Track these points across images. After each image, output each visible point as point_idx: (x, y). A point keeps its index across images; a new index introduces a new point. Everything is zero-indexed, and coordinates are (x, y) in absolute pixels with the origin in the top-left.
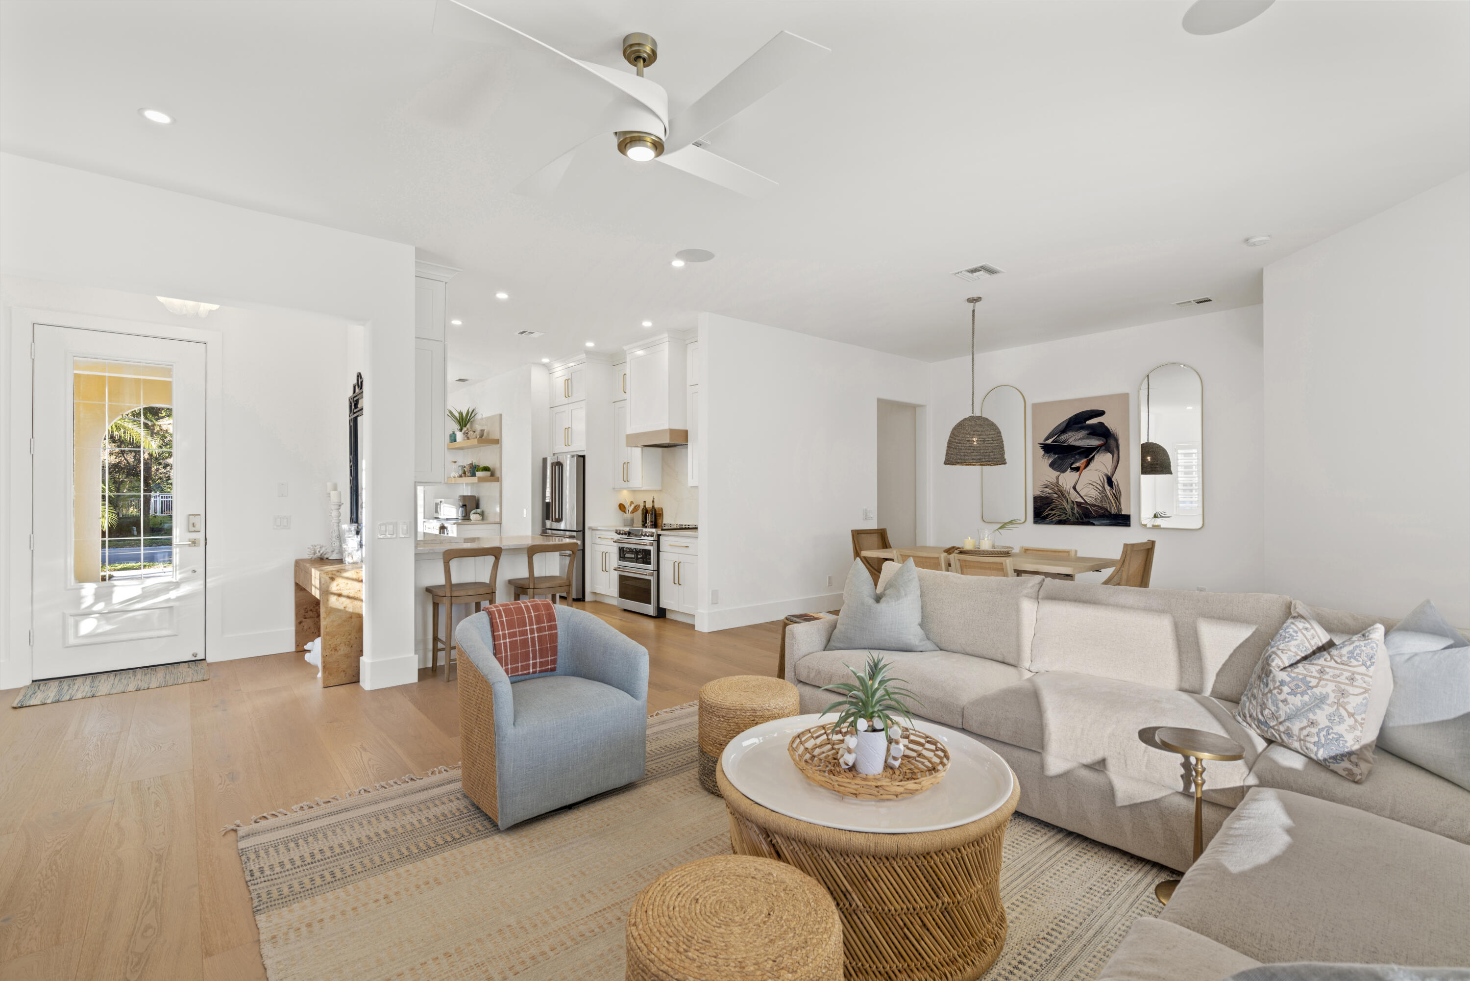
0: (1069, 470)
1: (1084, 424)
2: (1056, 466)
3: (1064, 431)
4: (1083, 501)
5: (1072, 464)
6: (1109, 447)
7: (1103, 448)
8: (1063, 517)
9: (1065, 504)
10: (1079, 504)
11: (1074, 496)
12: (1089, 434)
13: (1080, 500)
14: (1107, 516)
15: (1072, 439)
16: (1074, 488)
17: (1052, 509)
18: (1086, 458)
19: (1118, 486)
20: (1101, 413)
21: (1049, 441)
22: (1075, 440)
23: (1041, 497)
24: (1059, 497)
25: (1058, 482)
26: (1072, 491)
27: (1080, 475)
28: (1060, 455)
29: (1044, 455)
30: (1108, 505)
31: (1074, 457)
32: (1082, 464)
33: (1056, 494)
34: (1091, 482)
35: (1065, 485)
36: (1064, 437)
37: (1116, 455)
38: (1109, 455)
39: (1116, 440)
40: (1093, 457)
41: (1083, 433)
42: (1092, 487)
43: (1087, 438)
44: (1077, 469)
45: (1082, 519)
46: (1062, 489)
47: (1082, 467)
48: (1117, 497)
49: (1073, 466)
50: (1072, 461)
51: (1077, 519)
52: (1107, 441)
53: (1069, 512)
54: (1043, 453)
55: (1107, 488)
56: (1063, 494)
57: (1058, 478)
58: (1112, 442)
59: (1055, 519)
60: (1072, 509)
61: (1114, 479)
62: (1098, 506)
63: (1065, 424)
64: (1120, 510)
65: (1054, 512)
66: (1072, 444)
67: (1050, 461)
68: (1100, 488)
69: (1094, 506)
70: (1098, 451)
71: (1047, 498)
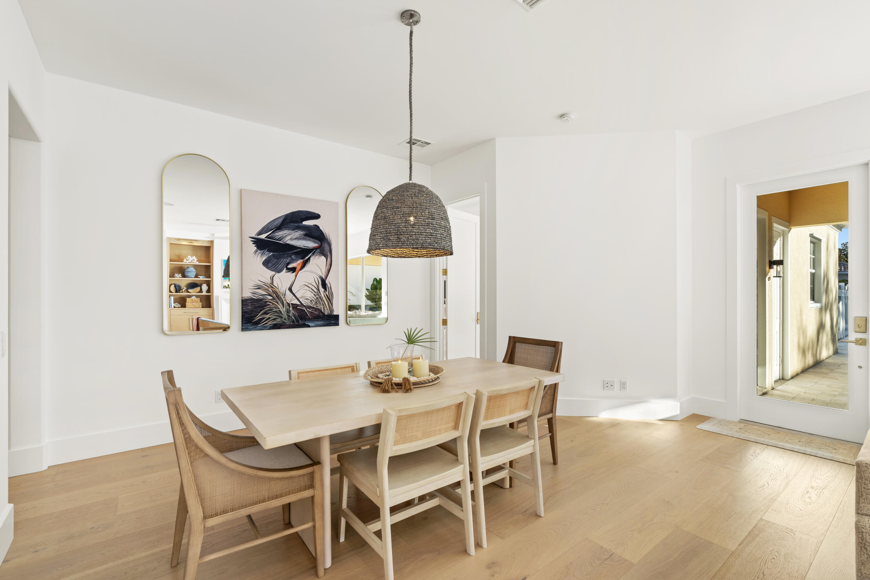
0: (285, 270)
1: (300, 224)
2: (270, 265)
3: (279, 228)
4: (298, 303)
5: (289, 264)
6: (324, 250)
7: (318, 250)
8: (279, 321)
9: (280, 306)
10: (295, 306)
11: (289, 298)
12: (305, 235)
13: (296, 302)
14: (321, 318)
15: (289, 237)
16: (290, 289)
17: (266, 313)
18: (302, 259)
19: (331, 288)
20: (317, 216)
21: (263, 236)
22: (291, 239)
23: (253, 299)
24: (274, 299)
25: (272, 283)
26: (288, 292)
27: (296, 276)
28: (275, 253)
29: (256, 252)
30: (322, 307)
31: (290, 257)
32: (299, 265)
33: (270, 295)
34: (307, 284)
35: (280, 286)
36: (279, 234)
37: (329, 259)
38: (323, 258)
39: (330, 245)
40: (309, 258)
41: (299, 233)
42: (308, 288)
43: (303, 239)
44: (293, 270)
45: (298, 321)
46: (277, 290)
47: (298, 268)
48: (330, 299)
49: (290, 266)
50: (288, 261)
51: (293, 322)
52: (321, 244)
53: (285, 315)
54: (255, 248)
55: (322, 290)
56: (278, 296)
57: (272, 278)
58: (326, 246)
59: (269, 323)
60: (288, 312)
61: (327, 282)
62: (313, 308)
63: (281, 220)
64: (332, 310)
65: (268, 316)
66: (288, 242)
67: (264, 259)
68: (315, 290)
69: (310, 307)
70: (314, 253)
71: (259, 300)
